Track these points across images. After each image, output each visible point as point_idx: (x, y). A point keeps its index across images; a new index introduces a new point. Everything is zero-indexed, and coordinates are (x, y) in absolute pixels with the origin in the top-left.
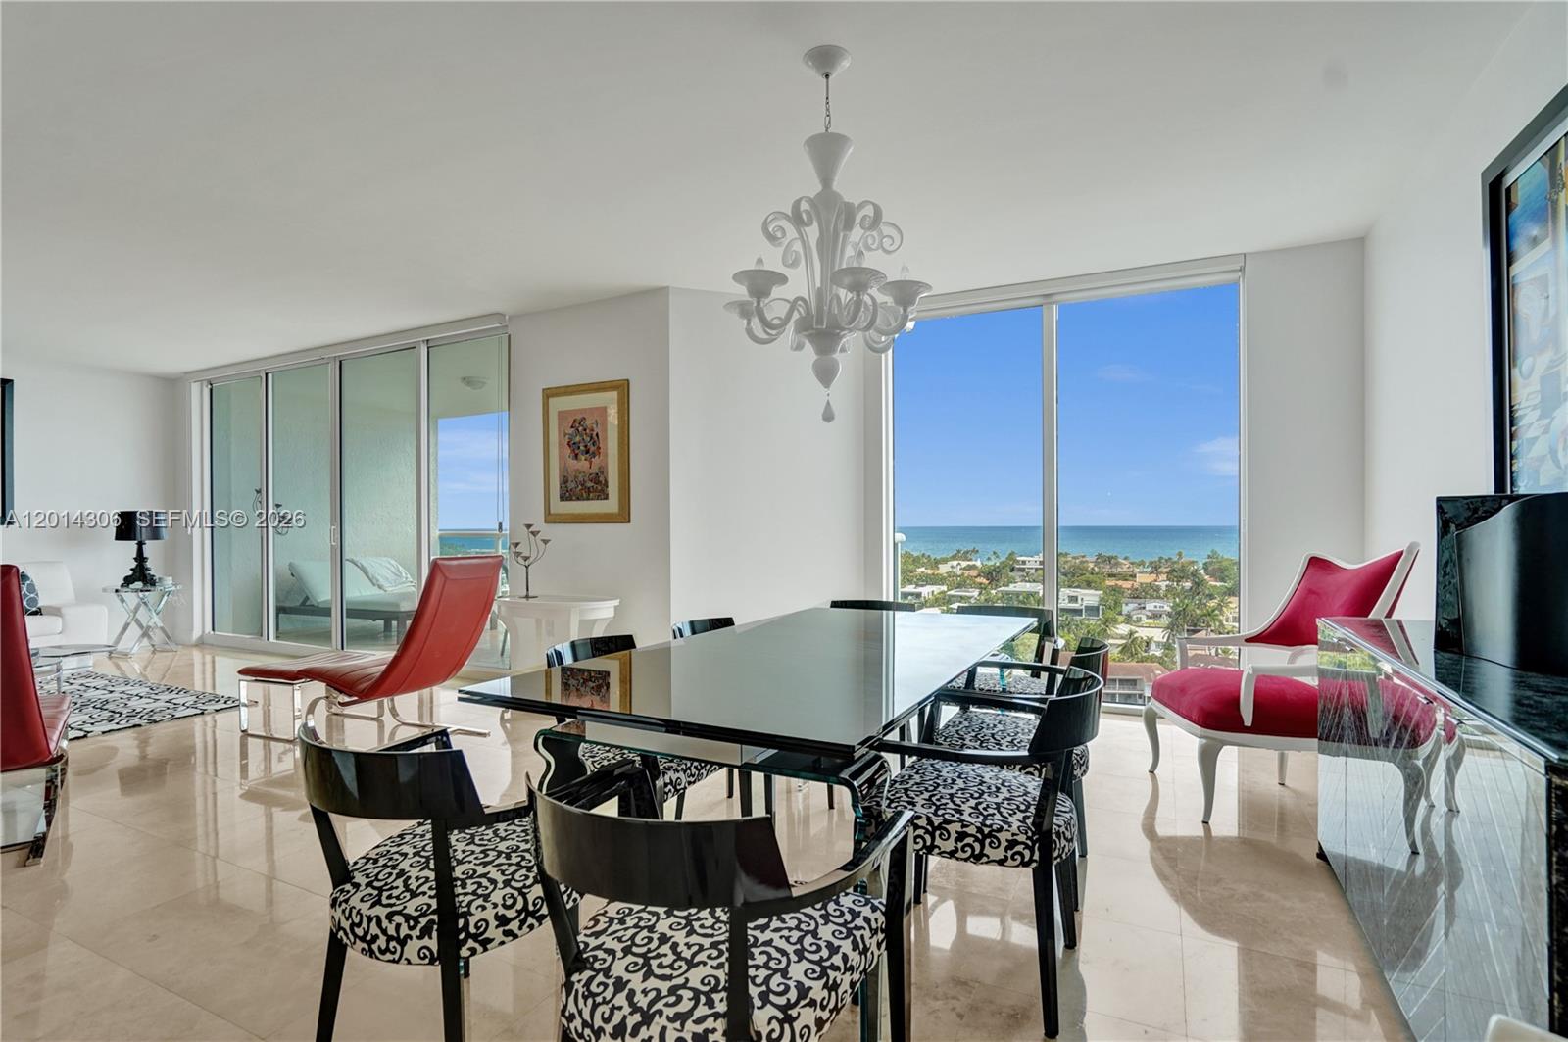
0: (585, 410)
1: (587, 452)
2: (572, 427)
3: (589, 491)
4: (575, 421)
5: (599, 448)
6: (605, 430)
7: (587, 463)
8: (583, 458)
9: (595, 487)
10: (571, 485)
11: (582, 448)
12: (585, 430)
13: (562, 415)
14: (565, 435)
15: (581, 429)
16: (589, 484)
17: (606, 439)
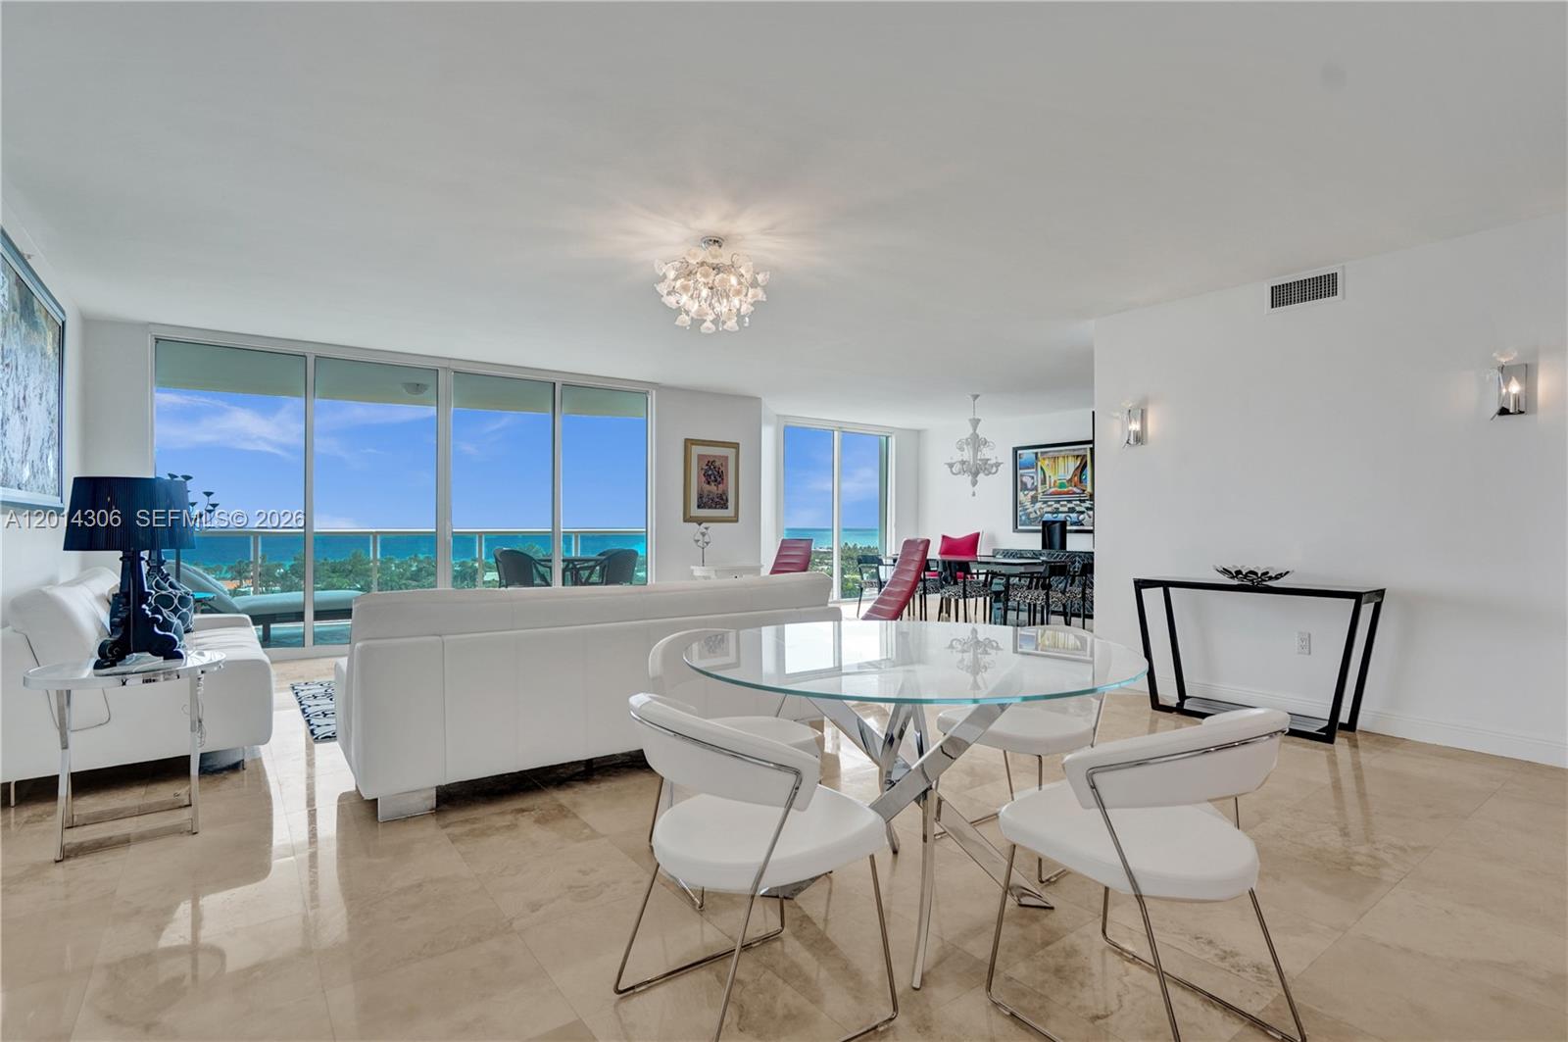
0: (715, 456)
1: (716, 481)
2: (707, 465)
3: (716, 503)
4: (709, 461)
5: (723, 479)
6: (727, 469)
7: (715, 488)
8: (713, 484)
9: (721, 502)
10: (705, 499)
11: (712, 477)
12: (715, 467)
13: (700, 457)
14: (701, 468)
15: (712, 466)
16: (716, 499)
17: (727, 475)
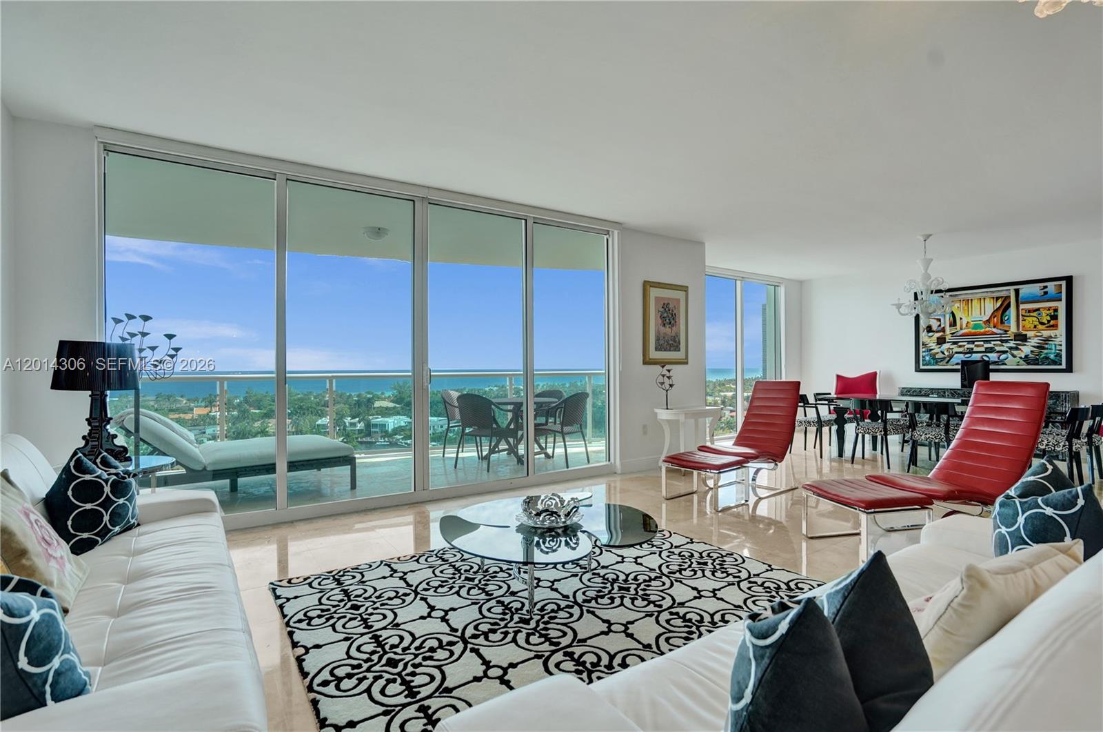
0: (669, 299)
1: (670, 323)
2: (663, 307)
3: (670, 346)
4: (664, 304)
5: (676, 322)
6: (679, 311)
7: (670, 330)
8: (668, 326)
9: (674, 344)
10: (661, 342)
11: (667, 320)
12: (669, 310)
14: (659, 311)
15: (667, 309)
16: (671, 342)
17: (678, 317)
